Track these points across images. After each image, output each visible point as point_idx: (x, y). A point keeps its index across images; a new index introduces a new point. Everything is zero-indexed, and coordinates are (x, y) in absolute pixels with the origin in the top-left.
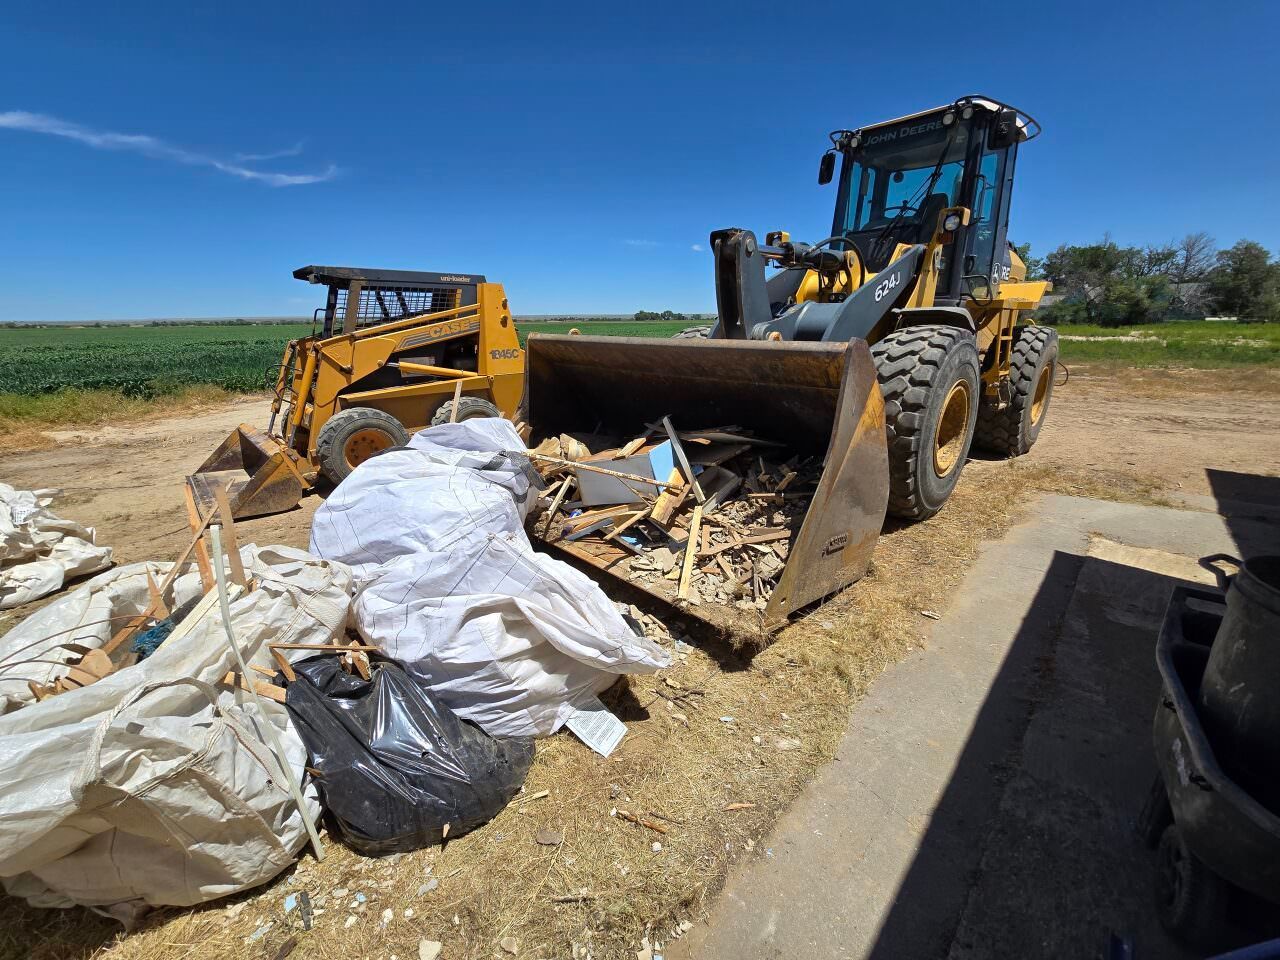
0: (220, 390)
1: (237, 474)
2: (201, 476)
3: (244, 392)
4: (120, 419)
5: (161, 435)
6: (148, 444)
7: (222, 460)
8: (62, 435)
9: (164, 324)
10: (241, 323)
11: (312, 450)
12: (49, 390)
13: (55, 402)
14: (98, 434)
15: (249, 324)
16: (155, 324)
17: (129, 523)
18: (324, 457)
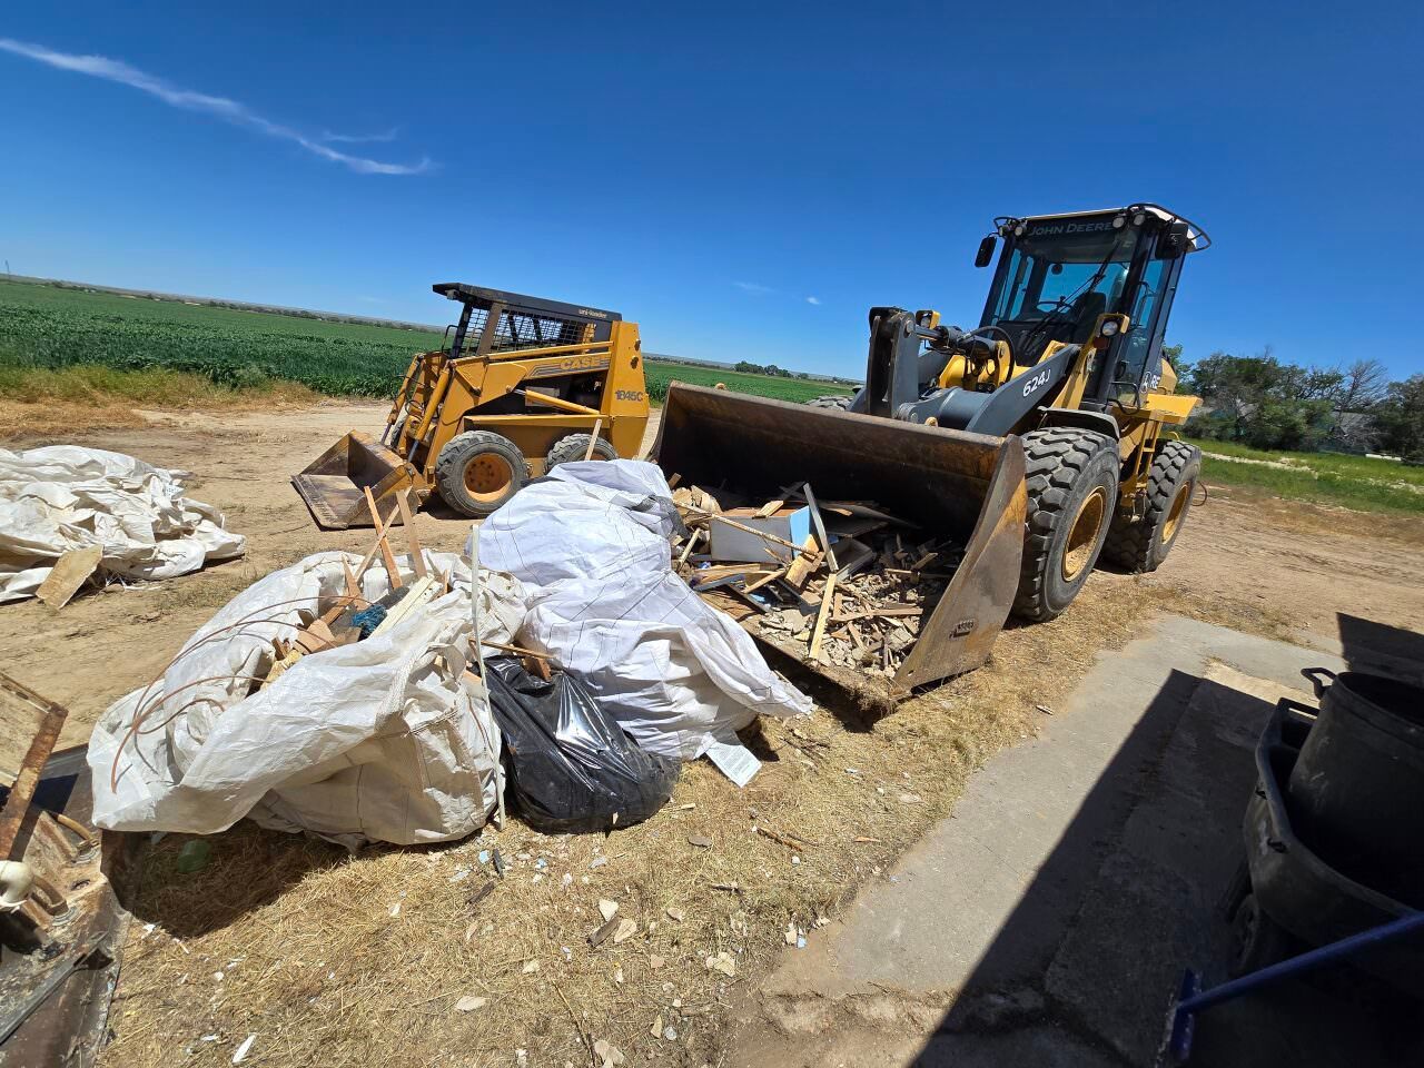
0: (307, 390)
1: (342, 481)
2: (305, 477)
3: (329, 394)
4: (206, 406)
5: (253, 429)
6: (241, 437)
7: (328, 464)
8: (152, 415)
9: (223, 305)
10: (306, 316)
11: (430, 467)
12: (136, 366)
13: (144, 380)
14: (187, 419)
15: (314, 317)
16: (213, 304)
17: (246, 516)
18: (444, 476)
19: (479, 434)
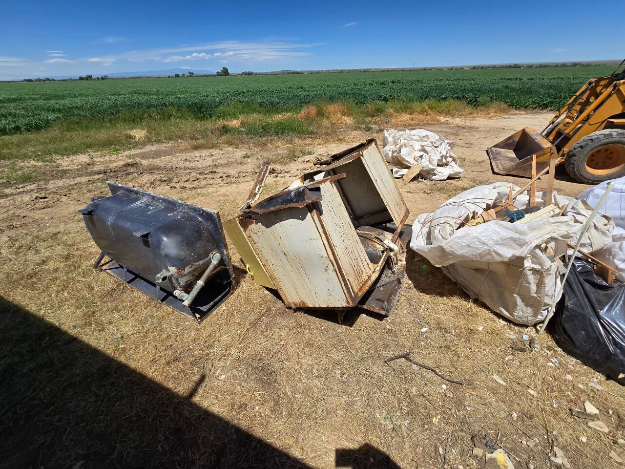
0: (506, 106)
1: (510, 152)
2: (493, 149)
3: (516, 108)
4: (461, 115)
5: (476, 125)
6: (472, 129)
7: (505, 144)
8: (443, 119)
9: (478, 67)
10: (516, 66)
11: (566, 150)
12: (444, 99)
13: (444, 104)
14: (453, 120)
15: (520, 67)
16: (474, 68)
17: (465, 162)
18: (574, 155)
19: (614, 132)
